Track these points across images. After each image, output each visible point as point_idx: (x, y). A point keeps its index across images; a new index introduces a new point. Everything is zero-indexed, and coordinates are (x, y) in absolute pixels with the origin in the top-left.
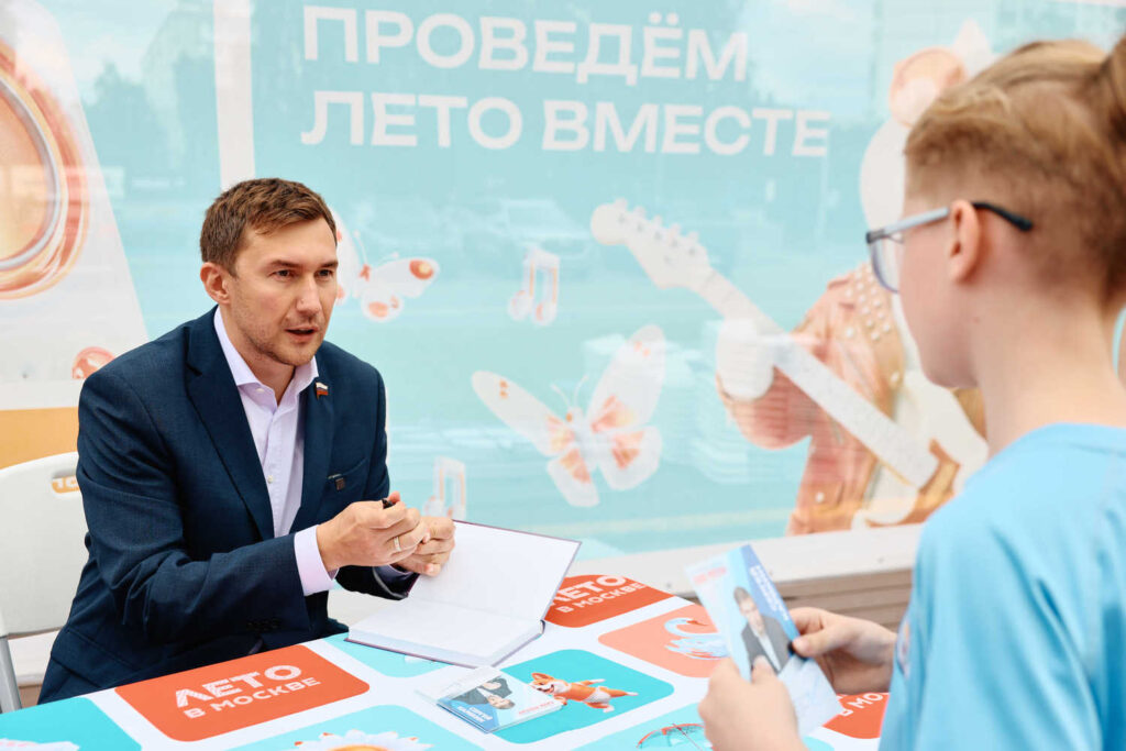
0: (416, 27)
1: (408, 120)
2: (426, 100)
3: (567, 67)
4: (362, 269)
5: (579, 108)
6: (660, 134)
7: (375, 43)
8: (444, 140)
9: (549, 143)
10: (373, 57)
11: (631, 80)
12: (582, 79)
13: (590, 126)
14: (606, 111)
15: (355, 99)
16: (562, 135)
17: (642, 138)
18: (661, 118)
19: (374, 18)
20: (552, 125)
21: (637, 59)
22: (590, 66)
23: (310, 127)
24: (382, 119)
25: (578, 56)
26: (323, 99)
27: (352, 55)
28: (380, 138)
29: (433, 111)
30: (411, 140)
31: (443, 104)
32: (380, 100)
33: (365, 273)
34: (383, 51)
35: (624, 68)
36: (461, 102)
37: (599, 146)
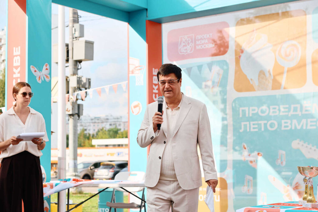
0: (258, 109)
1: (256, 126)
2: (260, 122)
3: (287, 114)
4: (249, 154)
5: (289, 121)
6: (307, 124)
7: (251, 112)
8: (263, 129)
9: (283, 129)
10: (251, 115)
11: (300, 115)
12: (290, 115)
13: (291, 124)
14: (295, 121)
15: (248, 123)
16: (285, 127)
17: (302, 126)
18: (307, 121)
19: (251, 108)
20: (283, 125)
21: (301, 111)
22: (292, 113)
23: (241, 129)
24: (252, 126)
25: (289, 111)
26: (243, 124)
27: (247, 115)
28: (252, 130)
29: (261, 124)
30: (256, 130)
31: (262, 122)
32: (252, 123)
33: (249, 155)
34: (252, 114)
35: (299, 113)
36: (266, 122)
37: (293, 128)
